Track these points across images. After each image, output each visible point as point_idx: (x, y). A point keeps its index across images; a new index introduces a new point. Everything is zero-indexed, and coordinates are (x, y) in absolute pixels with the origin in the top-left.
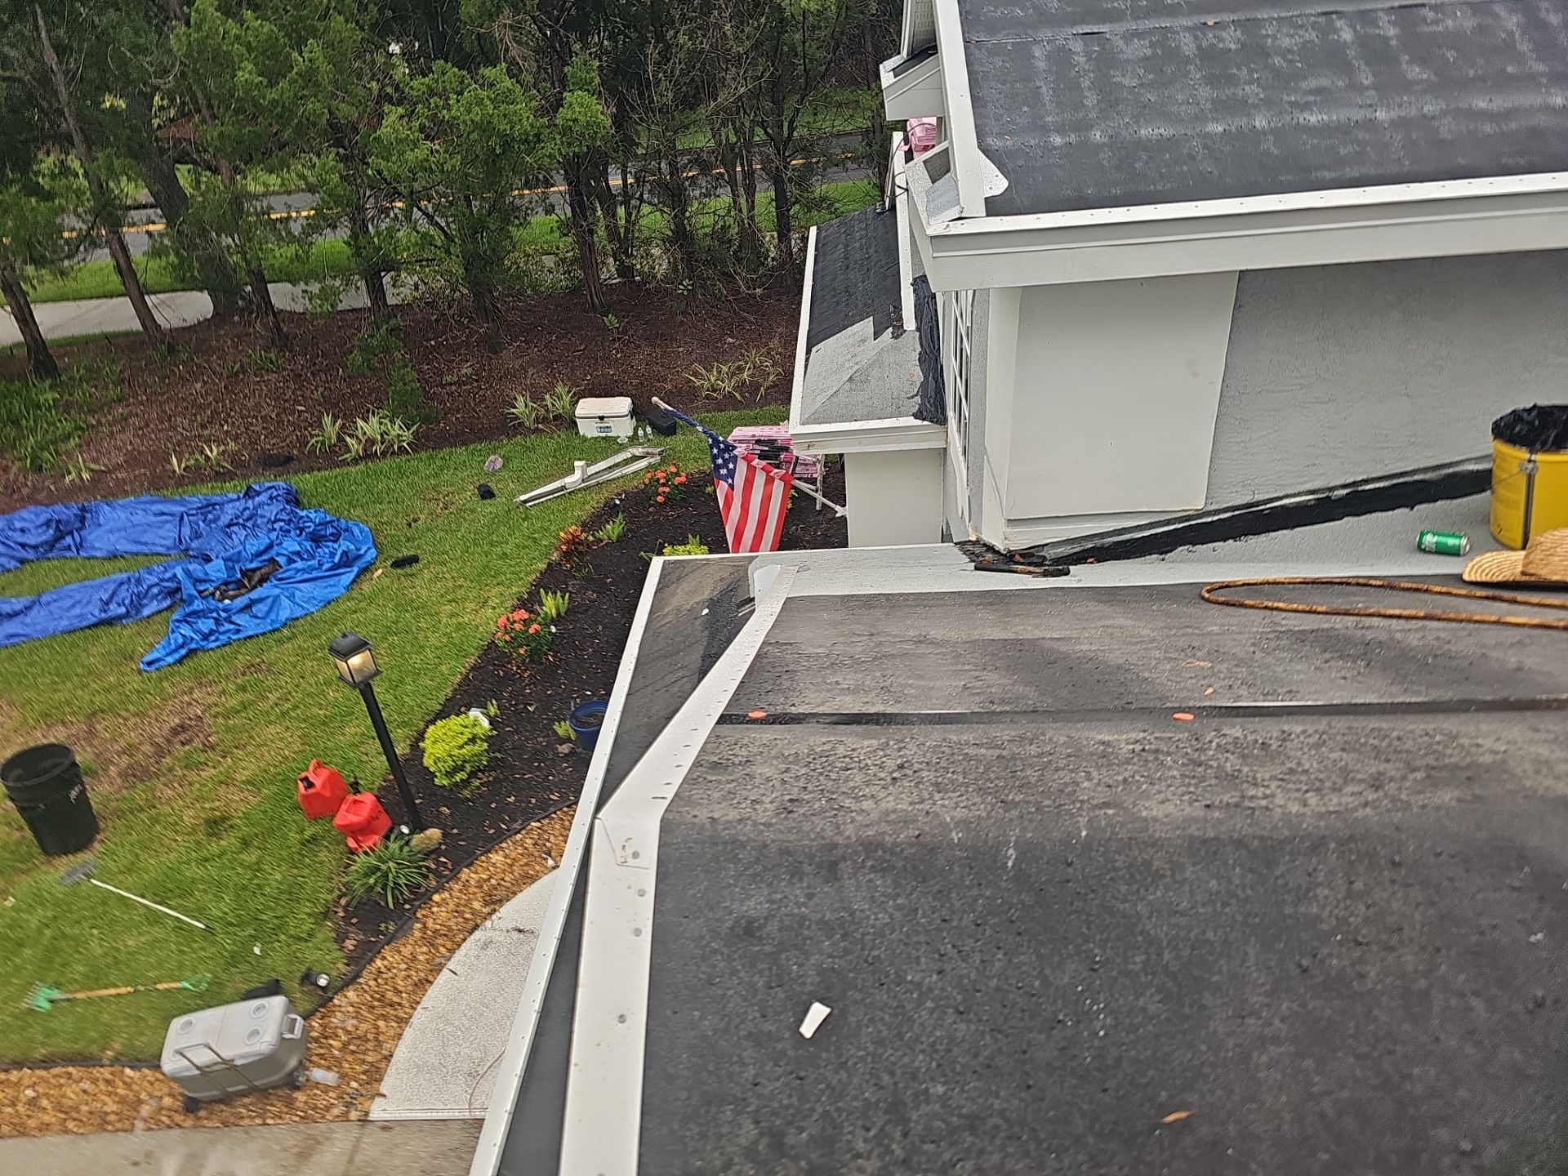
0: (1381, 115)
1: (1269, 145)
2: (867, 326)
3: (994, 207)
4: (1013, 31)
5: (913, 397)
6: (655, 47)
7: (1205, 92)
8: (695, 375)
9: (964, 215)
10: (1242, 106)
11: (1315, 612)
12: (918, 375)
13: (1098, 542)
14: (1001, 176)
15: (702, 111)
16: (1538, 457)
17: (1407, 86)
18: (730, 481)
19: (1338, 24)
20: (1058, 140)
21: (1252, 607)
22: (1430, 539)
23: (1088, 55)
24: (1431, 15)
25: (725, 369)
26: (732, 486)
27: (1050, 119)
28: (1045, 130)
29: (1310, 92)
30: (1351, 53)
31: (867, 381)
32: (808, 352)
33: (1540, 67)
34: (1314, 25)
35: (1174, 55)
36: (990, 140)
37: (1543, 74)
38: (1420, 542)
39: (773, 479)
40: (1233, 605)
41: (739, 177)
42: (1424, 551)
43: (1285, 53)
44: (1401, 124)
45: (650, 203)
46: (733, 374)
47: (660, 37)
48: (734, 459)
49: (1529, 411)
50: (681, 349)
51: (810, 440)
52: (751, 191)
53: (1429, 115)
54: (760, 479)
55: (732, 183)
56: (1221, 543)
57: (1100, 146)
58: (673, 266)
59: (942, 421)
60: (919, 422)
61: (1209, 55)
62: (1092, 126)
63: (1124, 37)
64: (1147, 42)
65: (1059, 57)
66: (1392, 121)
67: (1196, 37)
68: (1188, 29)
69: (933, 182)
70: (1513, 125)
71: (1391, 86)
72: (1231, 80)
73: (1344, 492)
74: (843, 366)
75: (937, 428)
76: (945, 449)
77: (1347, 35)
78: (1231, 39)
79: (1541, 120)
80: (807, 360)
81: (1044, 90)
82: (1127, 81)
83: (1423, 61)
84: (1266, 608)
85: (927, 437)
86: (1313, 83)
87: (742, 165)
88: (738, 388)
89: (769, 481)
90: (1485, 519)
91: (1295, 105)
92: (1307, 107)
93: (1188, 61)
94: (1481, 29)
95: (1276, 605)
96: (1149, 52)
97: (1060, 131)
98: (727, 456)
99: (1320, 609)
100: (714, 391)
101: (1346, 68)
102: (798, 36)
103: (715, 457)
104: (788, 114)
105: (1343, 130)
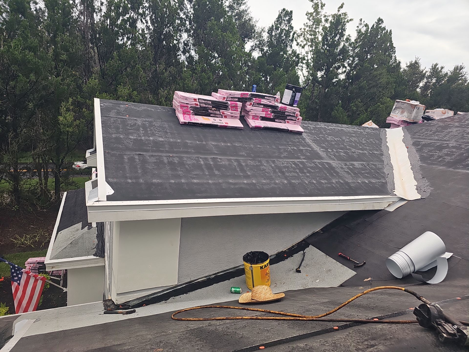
0: (210, 182)
1: (185, 186)
2: (80, 225)
3: (109, 198)
4: (118, 151)
5: (94, 249)
6: (12, 134)
7: (169, 172)
8: (15, 239)
9: (99, 200)
10: (179, 177)
11: (200, 320)
12: (96, 241)
13: (147, 298)
14: (112, 190)
15: (29, 153)
16: (253, 266)
17: (215, 175)
18: (18, 282)
19: (200, 160)
20: (130, 181)
21: (184, 320)
22: (233, 289)
23: (139, 160)
24: (219, 160)
25: (28, 236)
26: (19, 284)
27: (128, 175)
28: (126, 178)
29: (195, 175)
30: (203, 167)
31: (77, 243)
32: (57, 233)
33: (241, 174)
34: (195, 159)
35: (162, 162)
36: (109, 179)
37: (242, 176)
38: (231, 290)
39: (38, 280)
40: (179, 320)
41: (43, 173)
42: (232, 293)
43: (188, 165)
44: (214, 184)
45: (5, 180)
46: (32, 238)
47: (15, 131)
48: (21, 273)
49: (250, 253)
50: (10, 230)
51: (53, 265)
52: (46, 179)
53: (220, 182)
54: (32, 281)
55: (40, 176)
56: (182, 295)
57: (142, 183)
58: (12, 201)
59: (104, 257)
60: (95, 257)
61: (171, 163)
62: (140, 178)
63: (149, 156)
64: (155, 158)
65: (132, 160)
66: (213, 183)
67: (167, 159)
68: (166, 156)
69: (93, 189)
70: (237, 186)
71: (212, 175)
72: (176, 170)
73: (213, 276)
74: (69, 238)
75: (101, 259)
76: (105, 266)
77: (202, 163)
78: (176, 160)
79: (243, 186)
80: (56, 236)
81: (127, 167)
82: (149, 167)
83: (218, 170)
84: (188, 320)
85: (98, 262)
86: (195, 173)
87: (44, 170)
88: (33, 243)
89: (36, 281)
90: (245, 282)
91: (191, 177)
92: (194, 178)
93: (165, 164)
94: (229, 164)
95: (190, 319)
96: (156, 161)
97: (131, 179)
98: (18, 272)
99: (201, 319)
100: (23, 244)
101: (202, 170)
102: (65, 137)
103: (13, 273)
104: (61, 157)
105: (202, 184)
